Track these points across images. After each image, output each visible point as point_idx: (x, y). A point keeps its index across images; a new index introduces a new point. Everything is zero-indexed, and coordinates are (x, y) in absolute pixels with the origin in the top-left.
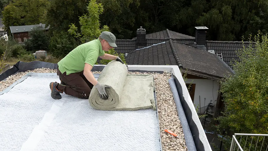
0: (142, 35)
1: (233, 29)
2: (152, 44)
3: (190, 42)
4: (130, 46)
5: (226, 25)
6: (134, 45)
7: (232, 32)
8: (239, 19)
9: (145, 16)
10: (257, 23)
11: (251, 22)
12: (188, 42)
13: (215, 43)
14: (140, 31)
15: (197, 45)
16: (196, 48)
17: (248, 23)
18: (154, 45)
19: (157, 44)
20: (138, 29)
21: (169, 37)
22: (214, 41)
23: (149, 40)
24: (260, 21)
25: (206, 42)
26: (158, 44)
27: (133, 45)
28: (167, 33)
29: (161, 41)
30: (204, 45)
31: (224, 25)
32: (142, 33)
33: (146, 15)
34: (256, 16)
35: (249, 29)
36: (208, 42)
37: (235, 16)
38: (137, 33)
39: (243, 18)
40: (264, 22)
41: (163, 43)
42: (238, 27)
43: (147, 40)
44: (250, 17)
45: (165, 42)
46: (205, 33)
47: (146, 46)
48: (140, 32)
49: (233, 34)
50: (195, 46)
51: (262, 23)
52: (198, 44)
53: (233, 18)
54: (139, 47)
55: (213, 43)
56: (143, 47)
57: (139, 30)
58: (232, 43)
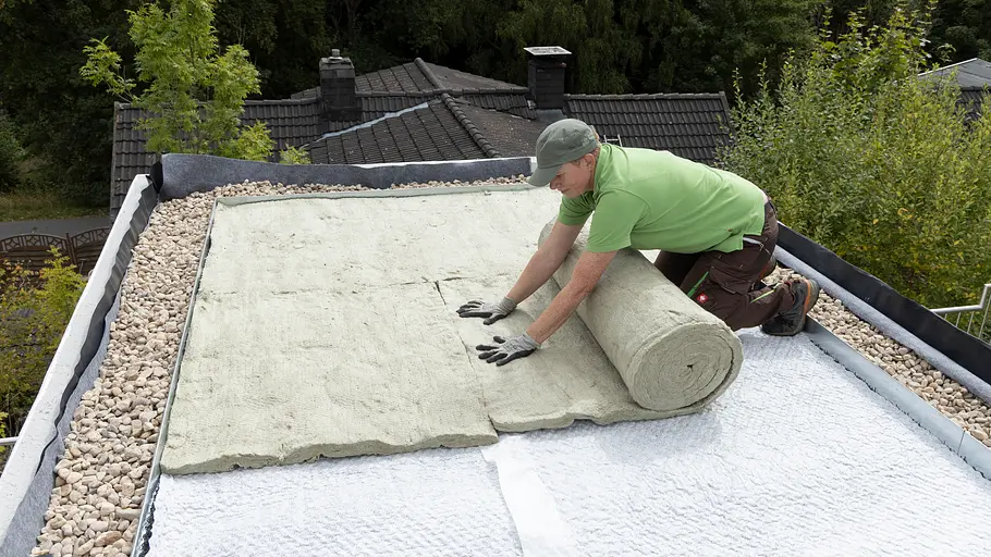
0: (341, 80)
1: (621, 55)
2: (382, 113)
3: (515, 101)
4: (301, 121)
5: (599, 43)
6: (315, 120)
7: (617, 65)
8: (636, 22)
9: (312, 11)
10: (693, 34)
11: (675, 30)
12: (505, 102)
13: (595, 101)
14: (332, 67)
15: (538, 111)
16: (533, 120)
17: (666, 33)
18: (388, 115)
19: (398, 114)
20: (324, 60)
21: (434, 85)
22: (590, 96)
23: (366, 98)
24: (701, 27)
25: (566, 101)
26: (402, 112)
27: (308, 121)
28: (424, 74)
29: (411, 101)
30: (561, 108)
31: (591, 42)
32: (340, 74)
33: (316, 9)
34: (687, 12)
35: (669, 56)
36: (572, 100)
37: (623, 11)
38: (324, 75)
39: (646, 19)
40: (712, 30)
41: (421, 106)
42: (634, 49)
43: (359, 98)
44: (670, 15)
45: (426, 105)
46: (561, 67)
47: (358, 121)
48: (334, 72)
49: (620, 72)
50: (532, 114)
51: (707, 35)
52: (542, 109)
53: (617, 19)
54: (333, 125)
55: (589, 100)
56: (347, 124)
57: (329, 64)
58: (647, 100)
